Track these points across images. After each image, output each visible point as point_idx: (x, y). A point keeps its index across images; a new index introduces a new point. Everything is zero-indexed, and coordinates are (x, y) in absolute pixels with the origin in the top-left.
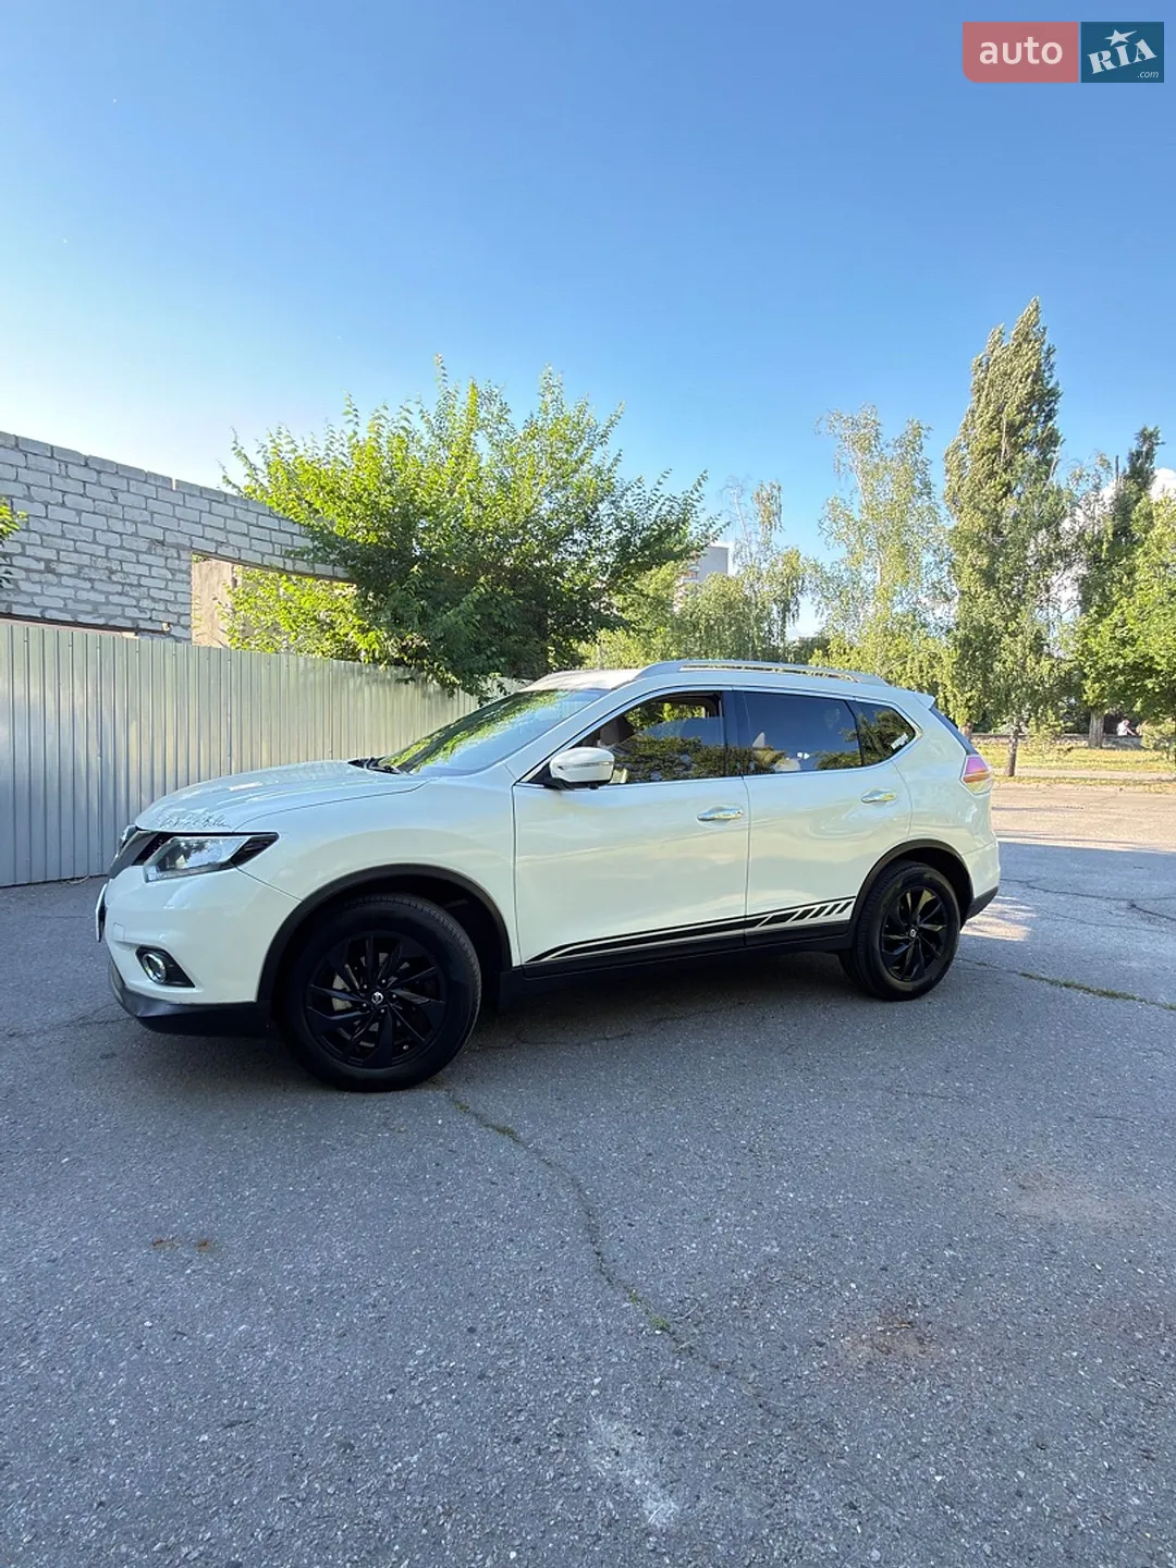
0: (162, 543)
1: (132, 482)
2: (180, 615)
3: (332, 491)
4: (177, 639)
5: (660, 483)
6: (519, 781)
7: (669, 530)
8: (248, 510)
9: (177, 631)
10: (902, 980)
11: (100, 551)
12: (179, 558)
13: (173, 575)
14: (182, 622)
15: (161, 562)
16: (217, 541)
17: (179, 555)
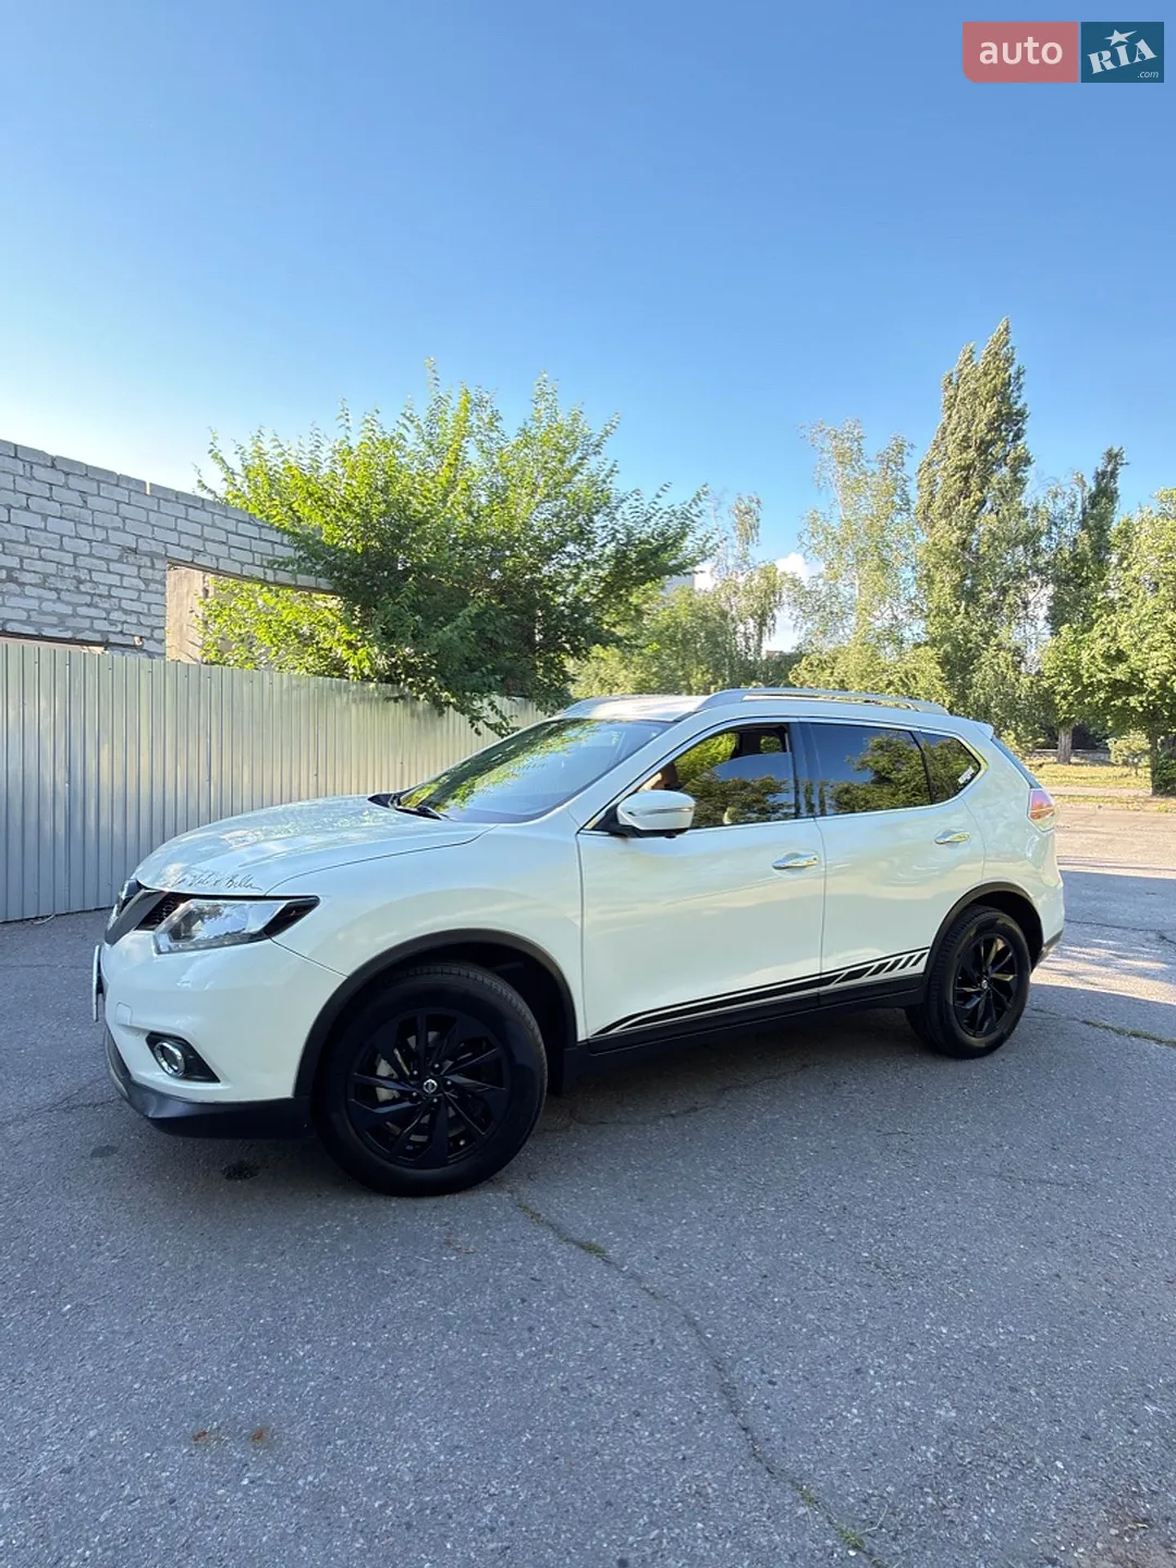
0: (135, 551)
1: (102, 485)
2: (154, 628)
3: (320, 499)
4: (151, 655)
5: (658, 496)
6: (582, 828)
7: (669, 543)
8: (226, 517)
9: (150, 646)
10: (974, 1036)
11: (68, 559)
12: (153, 567)
13: (147, 585)
14: (155, 636)
15: (134, 571)
16: (193, 550)
17: (153, 564)
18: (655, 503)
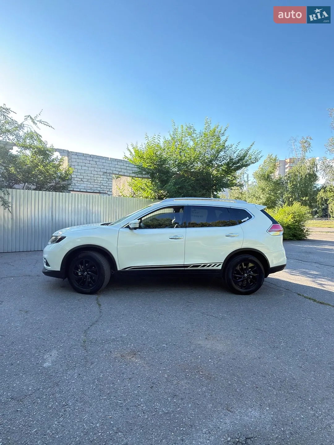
0: (106, 173)
1: (100, 159)
2: (110, 189)
3: (142, 157)
4: (109, 195)
6: (122, 227)
8: (126, 163)
9: (109, 193)
10: (241, 289)
11: (92, 175)
12: (110, 176)
13: (108, 180)
14: (110, 191)
15: (106, 177)
16: (119, 171)
17: (110, 175)
18: (236, 148)
